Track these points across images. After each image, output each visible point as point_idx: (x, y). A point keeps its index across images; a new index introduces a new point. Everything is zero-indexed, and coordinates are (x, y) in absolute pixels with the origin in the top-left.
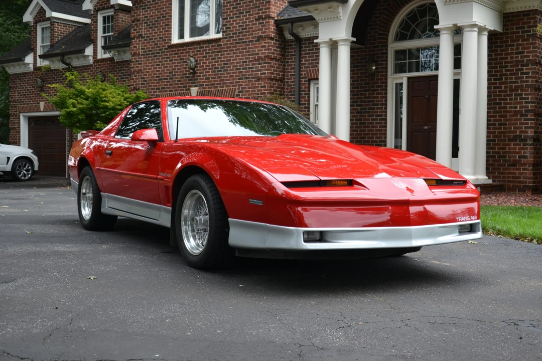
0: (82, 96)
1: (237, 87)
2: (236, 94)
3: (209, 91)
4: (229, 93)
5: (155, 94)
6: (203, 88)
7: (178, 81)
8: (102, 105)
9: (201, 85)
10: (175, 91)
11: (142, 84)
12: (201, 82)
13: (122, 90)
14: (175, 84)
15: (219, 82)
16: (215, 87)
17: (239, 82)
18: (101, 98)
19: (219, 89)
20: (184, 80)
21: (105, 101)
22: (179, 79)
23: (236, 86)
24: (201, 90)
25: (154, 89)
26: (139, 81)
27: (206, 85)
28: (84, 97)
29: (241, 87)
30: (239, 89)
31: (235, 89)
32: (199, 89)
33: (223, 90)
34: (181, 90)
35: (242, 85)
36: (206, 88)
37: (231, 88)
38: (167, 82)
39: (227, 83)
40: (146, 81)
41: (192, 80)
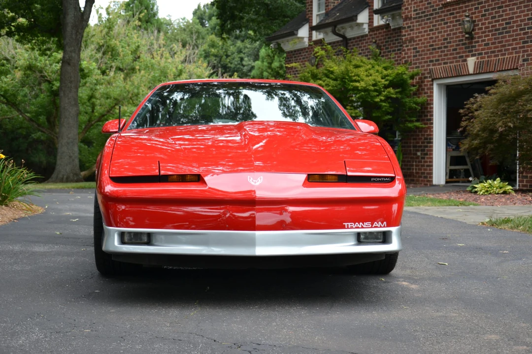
0: (331, 76)
1: (521, 54)
2: (520, 63)
3: (488, 61)
4: (512, 63)
5: (429, 68)
6: (481, 58)
7: (454, 50)
8: (352, 86)
9: (479, 54)
10: (451, 63)
11: (414, 56)
12: (478, 50)
13: (384, 65)
14: (451, 54)
15: (500, 49)
16: (495, 56)
17: (523, 47)
18: (350, 77)
19: (500, 57)
20: (460, 49)
21: (356, 81)
22: (455, 47)
23: (519, 52)
24: (480, 60)
25: (427, 62)
26: (411, 53)
27: (486, 53)
28: (333, 76)
29: (526, 54)
30: (523, 56)
31: (519, 56)
32: (477, 59)
33: (504, 58)
34: (456, 62)
35: (527, 51)
36: (485, 58)
37: (514, 55)
38: (441, 52)
39: (509, 49)
40: (418, 52)
41: (468, 47)
